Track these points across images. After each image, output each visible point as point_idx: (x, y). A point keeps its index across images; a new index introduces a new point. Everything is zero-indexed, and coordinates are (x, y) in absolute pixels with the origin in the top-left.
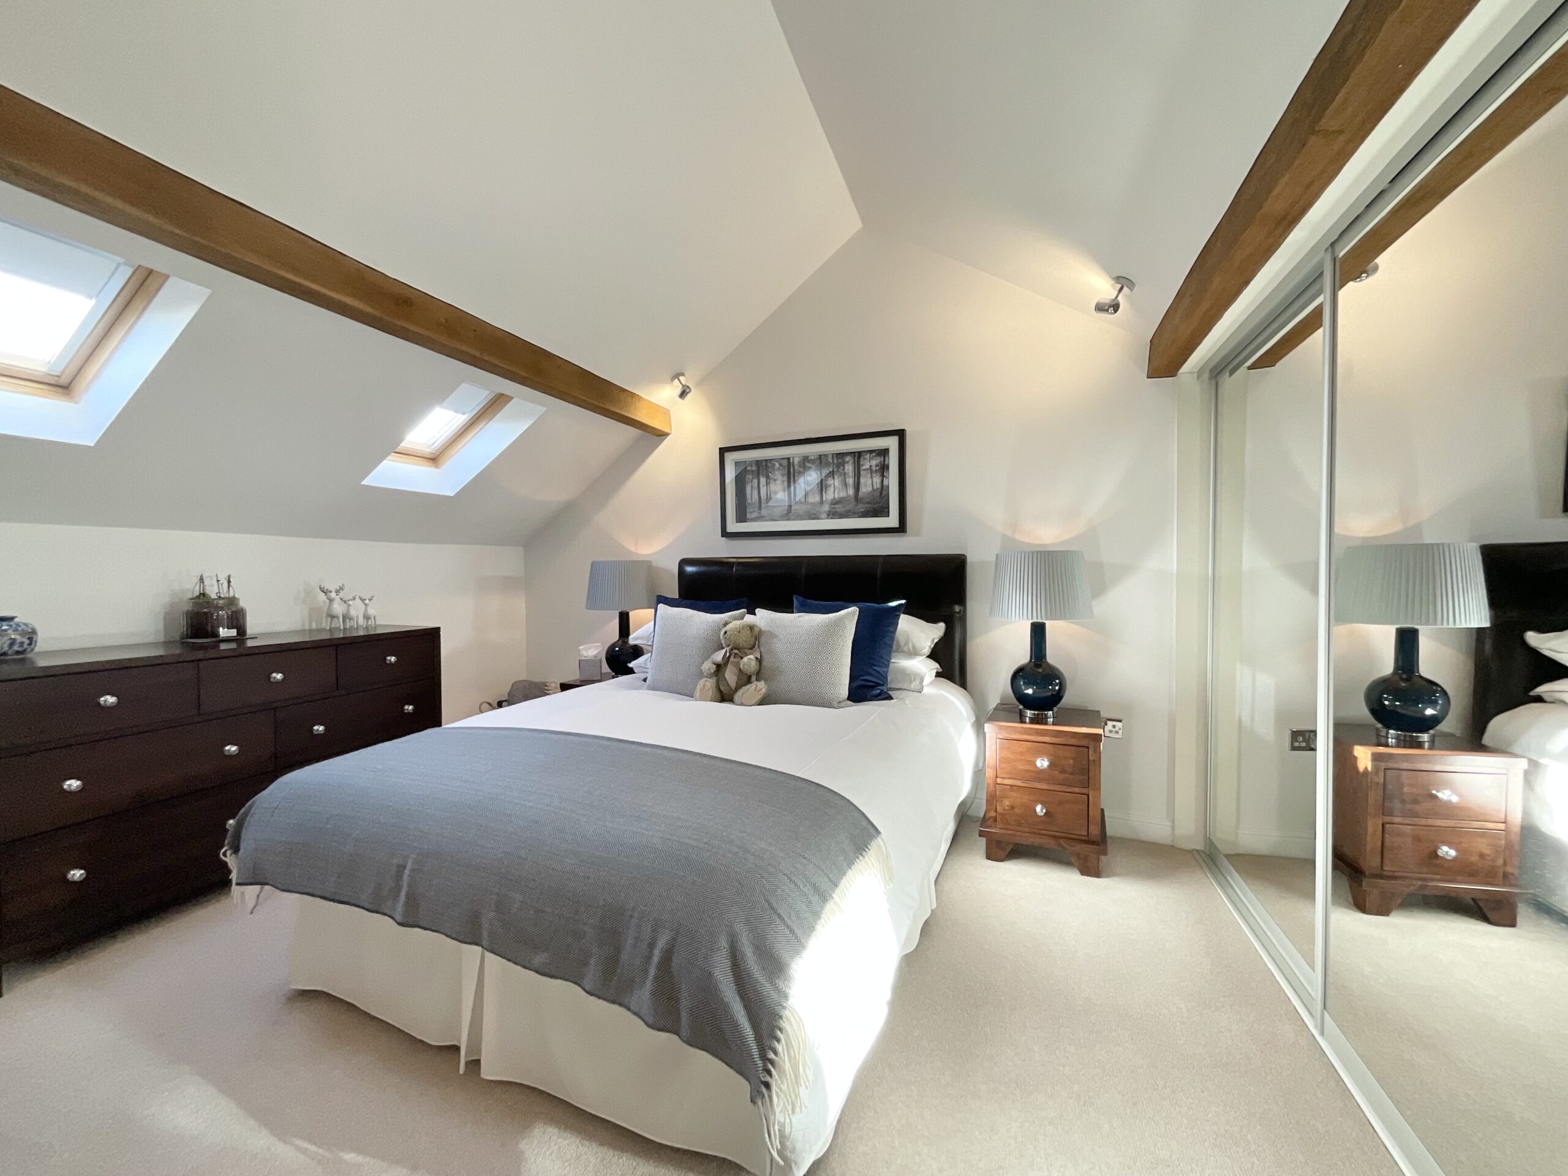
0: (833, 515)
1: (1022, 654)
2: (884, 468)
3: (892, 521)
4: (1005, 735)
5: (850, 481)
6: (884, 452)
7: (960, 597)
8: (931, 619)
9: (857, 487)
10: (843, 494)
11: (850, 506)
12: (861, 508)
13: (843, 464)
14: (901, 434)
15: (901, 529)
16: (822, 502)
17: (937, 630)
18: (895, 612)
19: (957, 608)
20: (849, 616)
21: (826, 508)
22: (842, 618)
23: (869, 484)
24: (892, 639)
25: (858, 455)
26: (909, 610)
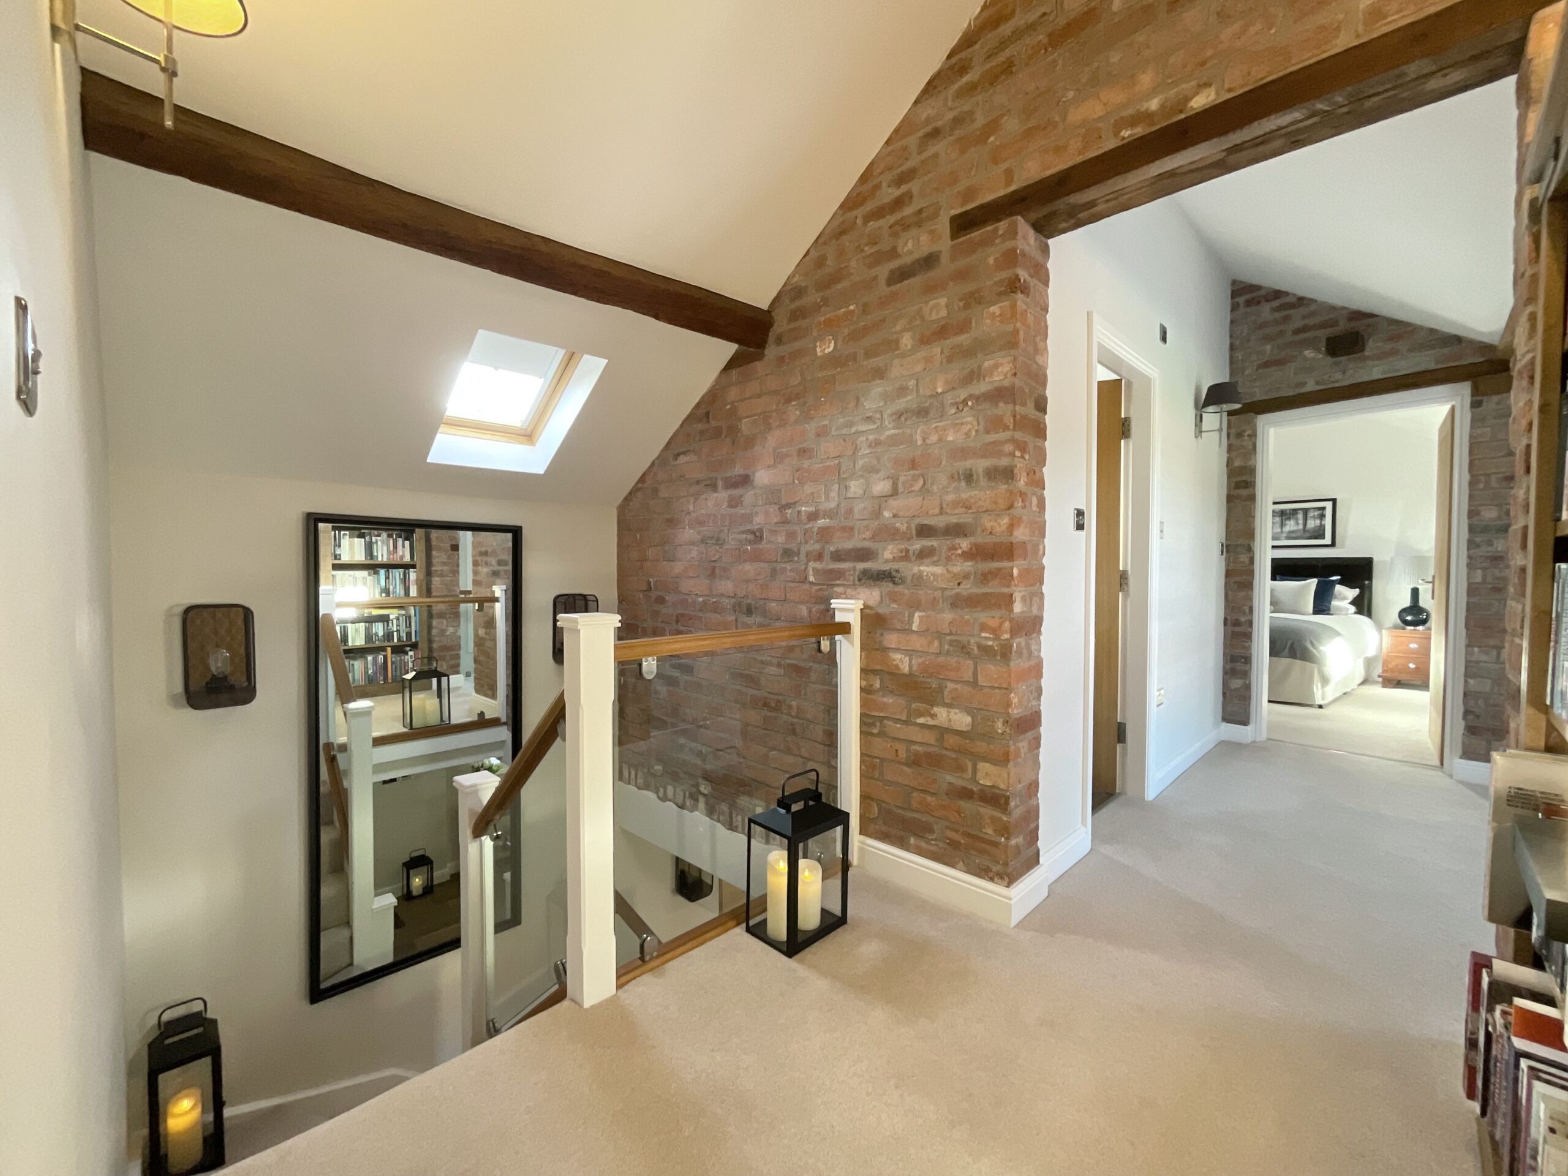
0: (1288, 538)
1: (1407, 603)
2: (1322, 517)
3: (1328, 540)
4: (1394, 634)
5: (1301, 522)
6: (1324, 509)
7: (1370, 577)
8: (1352, 587)
9: (1305, 524)
10: (1295, 528)
11: (1299, 534)
12: (1307, 535)
13: (1297, 513)
14: (1334, 501)
15: (1333, 544)
16: (1282, 532)
17: (1356, 592)
18: (1334, 583)
19: (1367, 582)
20: (1313, 583)
21: (1285, 535)
22: (1310, 583)
23: (1312, 524)
24: (1333, 593)
25: (1306, 511)
26: (1341, 582)
